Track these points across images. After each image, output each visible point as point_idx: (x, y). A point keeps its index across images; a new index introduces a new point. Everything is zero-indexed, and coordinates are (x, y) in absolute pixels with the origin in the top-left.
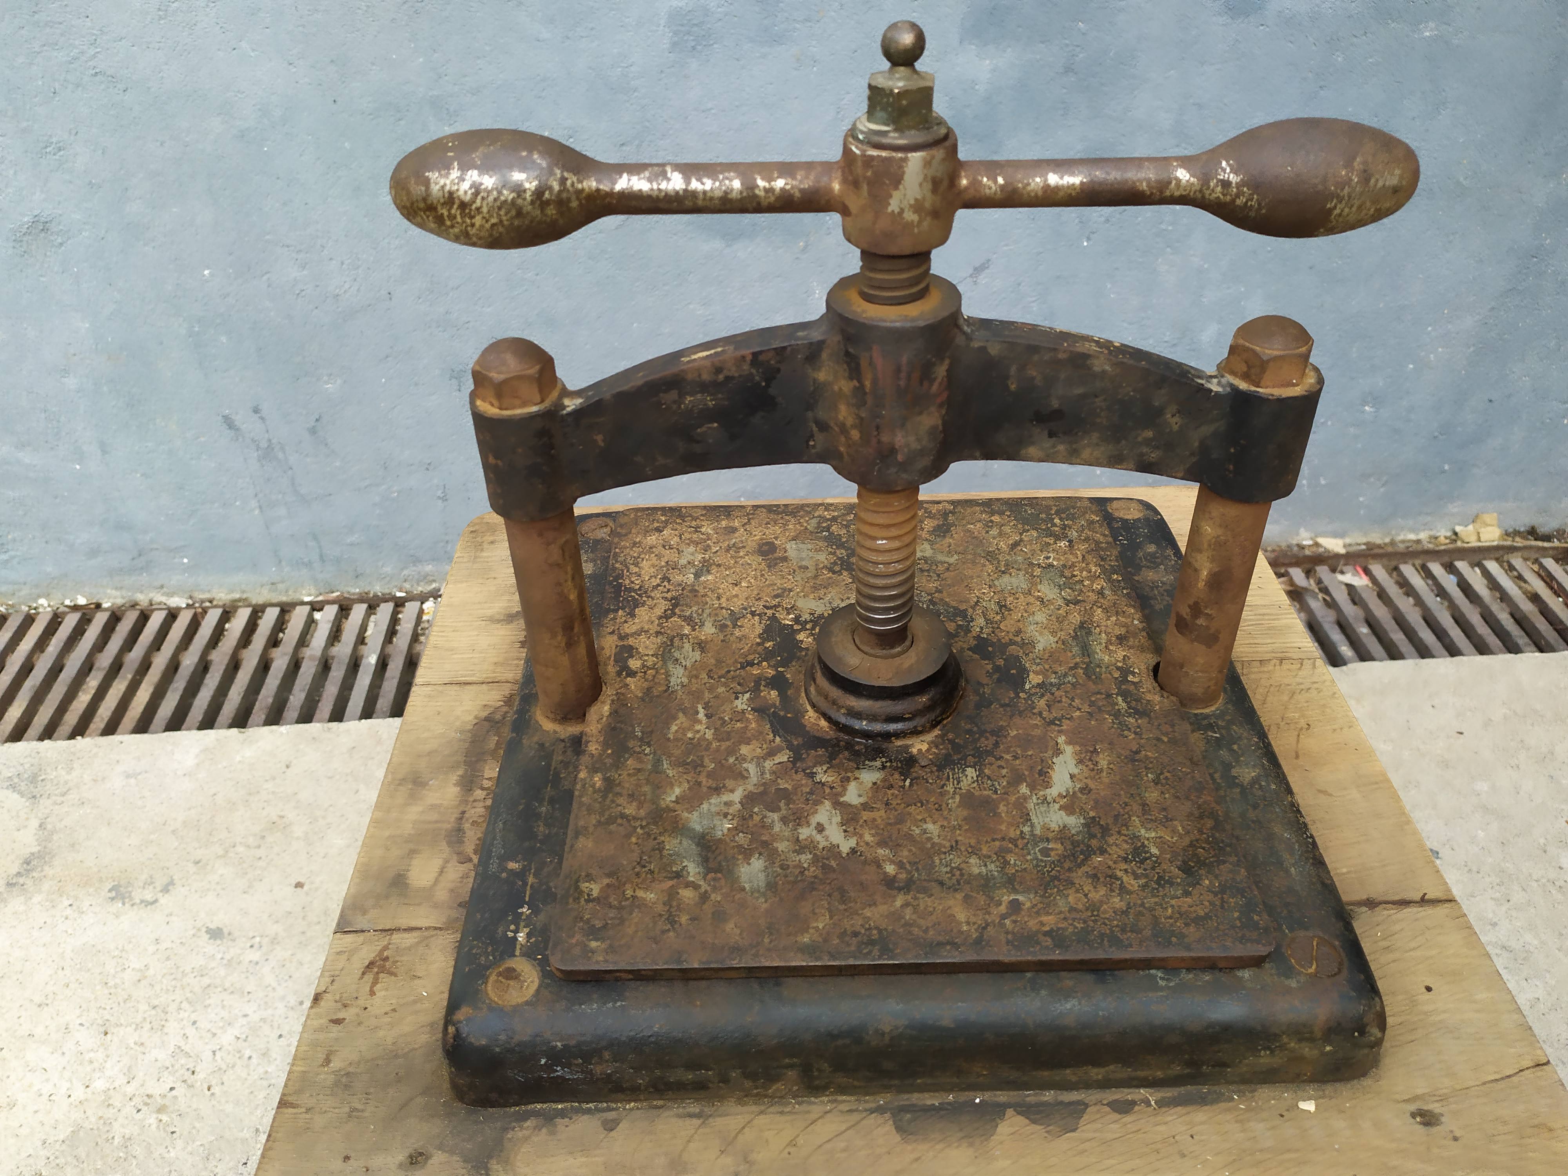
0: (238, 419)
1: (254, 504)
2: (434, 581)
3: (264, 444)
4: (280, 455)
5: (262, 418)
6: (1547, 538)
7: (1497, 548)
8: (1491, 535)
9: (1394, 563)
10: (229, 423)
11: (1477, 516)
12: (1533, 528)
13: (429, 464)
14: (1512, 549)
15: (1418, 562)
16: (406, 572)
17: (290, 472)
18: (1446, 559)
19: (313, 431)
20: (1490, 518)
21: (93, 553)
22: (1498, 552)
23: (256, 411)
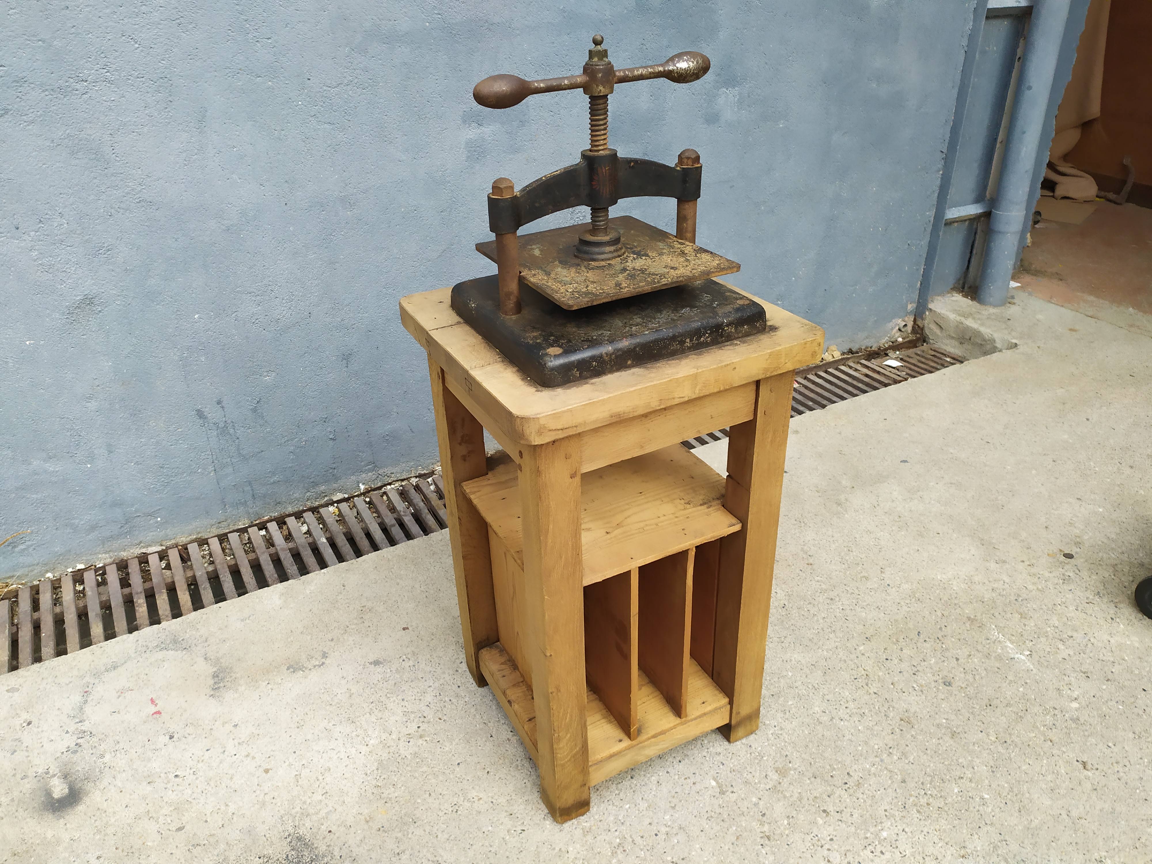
0: (206, 411)
1: (211, 468)
2: (326, 496)
3: (222, 425)
4: (232, 431)
5: (223, 407)
6: (857, 353)
7: (842, 359)
8: (838, 355)
9: (804, 376)
10: (200, 414)
11: (828, 348)
12: (850, 349)
13: (326, 418)
14: (848, 359)
15: (813, 373)
16: (308, 494)
17: (237, 441)
18: (824, 369)
19: (254, 410)
20: (833, 347)
21: (93, 528)
22: (843, 361)
23: (219, 403)
